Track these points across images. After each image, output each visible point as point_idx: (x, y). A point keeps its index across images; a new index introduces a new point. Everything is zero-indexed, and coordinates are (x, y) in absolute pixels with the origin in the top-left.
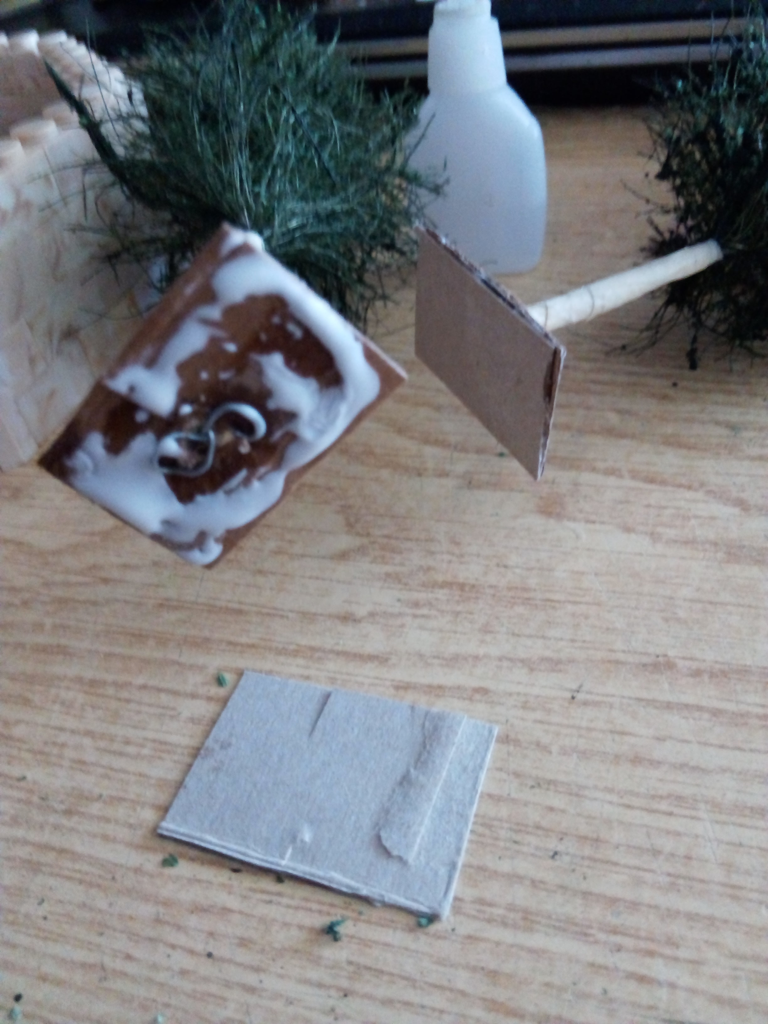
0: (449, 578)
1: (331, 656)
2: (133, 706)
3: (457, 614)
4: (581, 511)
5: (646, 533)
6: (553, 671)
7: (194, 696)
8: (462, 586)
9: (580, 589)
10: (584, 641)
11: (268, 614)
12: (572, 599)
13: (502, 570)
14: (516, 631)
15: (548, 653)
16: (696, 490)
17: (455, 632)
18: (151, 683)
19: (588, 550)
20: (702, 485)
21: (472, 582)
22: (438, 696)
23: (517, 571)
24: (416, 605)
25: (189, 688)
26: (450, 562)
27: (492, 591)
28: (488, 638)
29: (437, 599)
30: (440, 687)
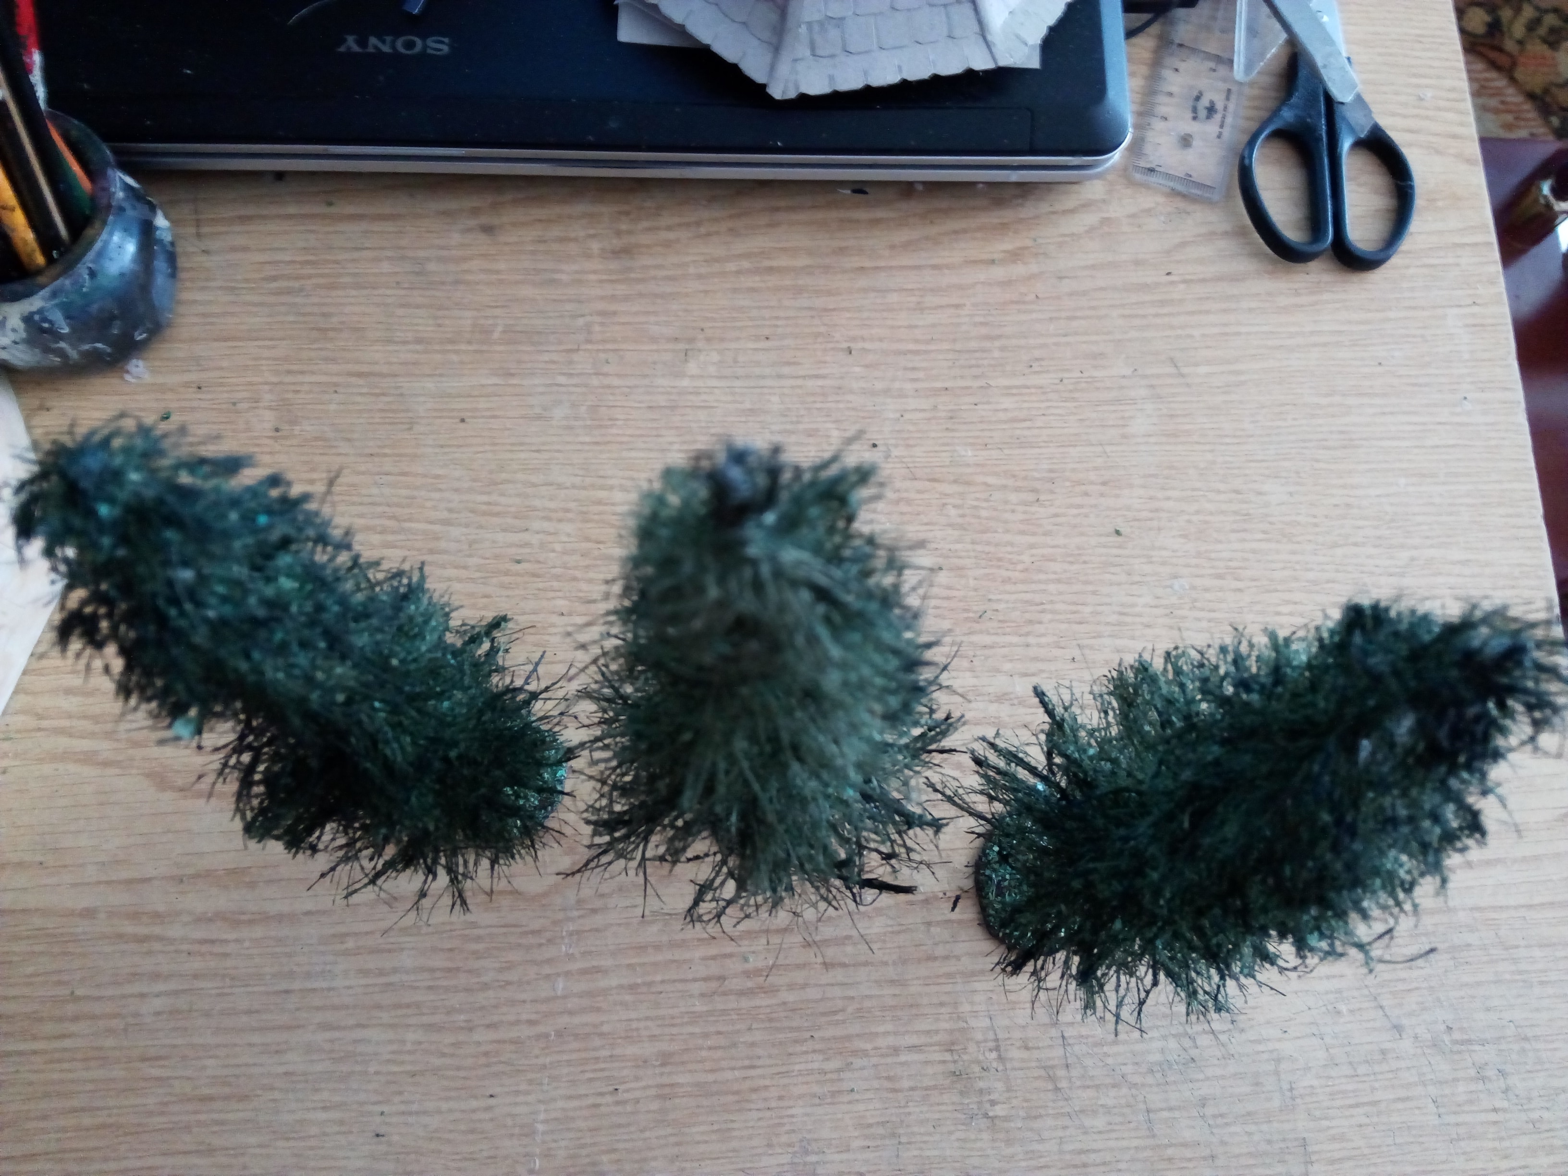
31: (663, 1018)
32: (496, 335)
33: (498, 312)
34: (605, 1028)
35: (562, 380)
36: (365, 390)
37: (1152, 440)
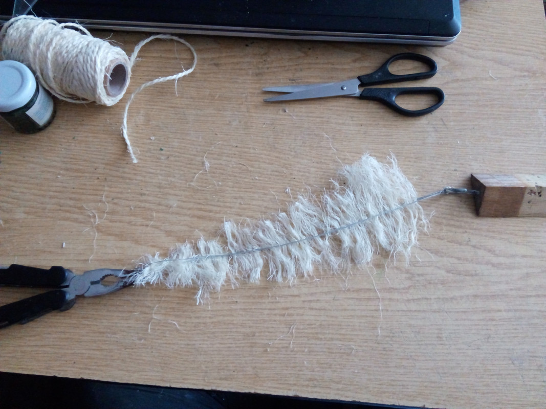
31: (254, 320)
32: (216, 98)
33: (217, 90)
34: (235, 322)
35: (236, 113)
36: (173, 112)
37: (434, 145)
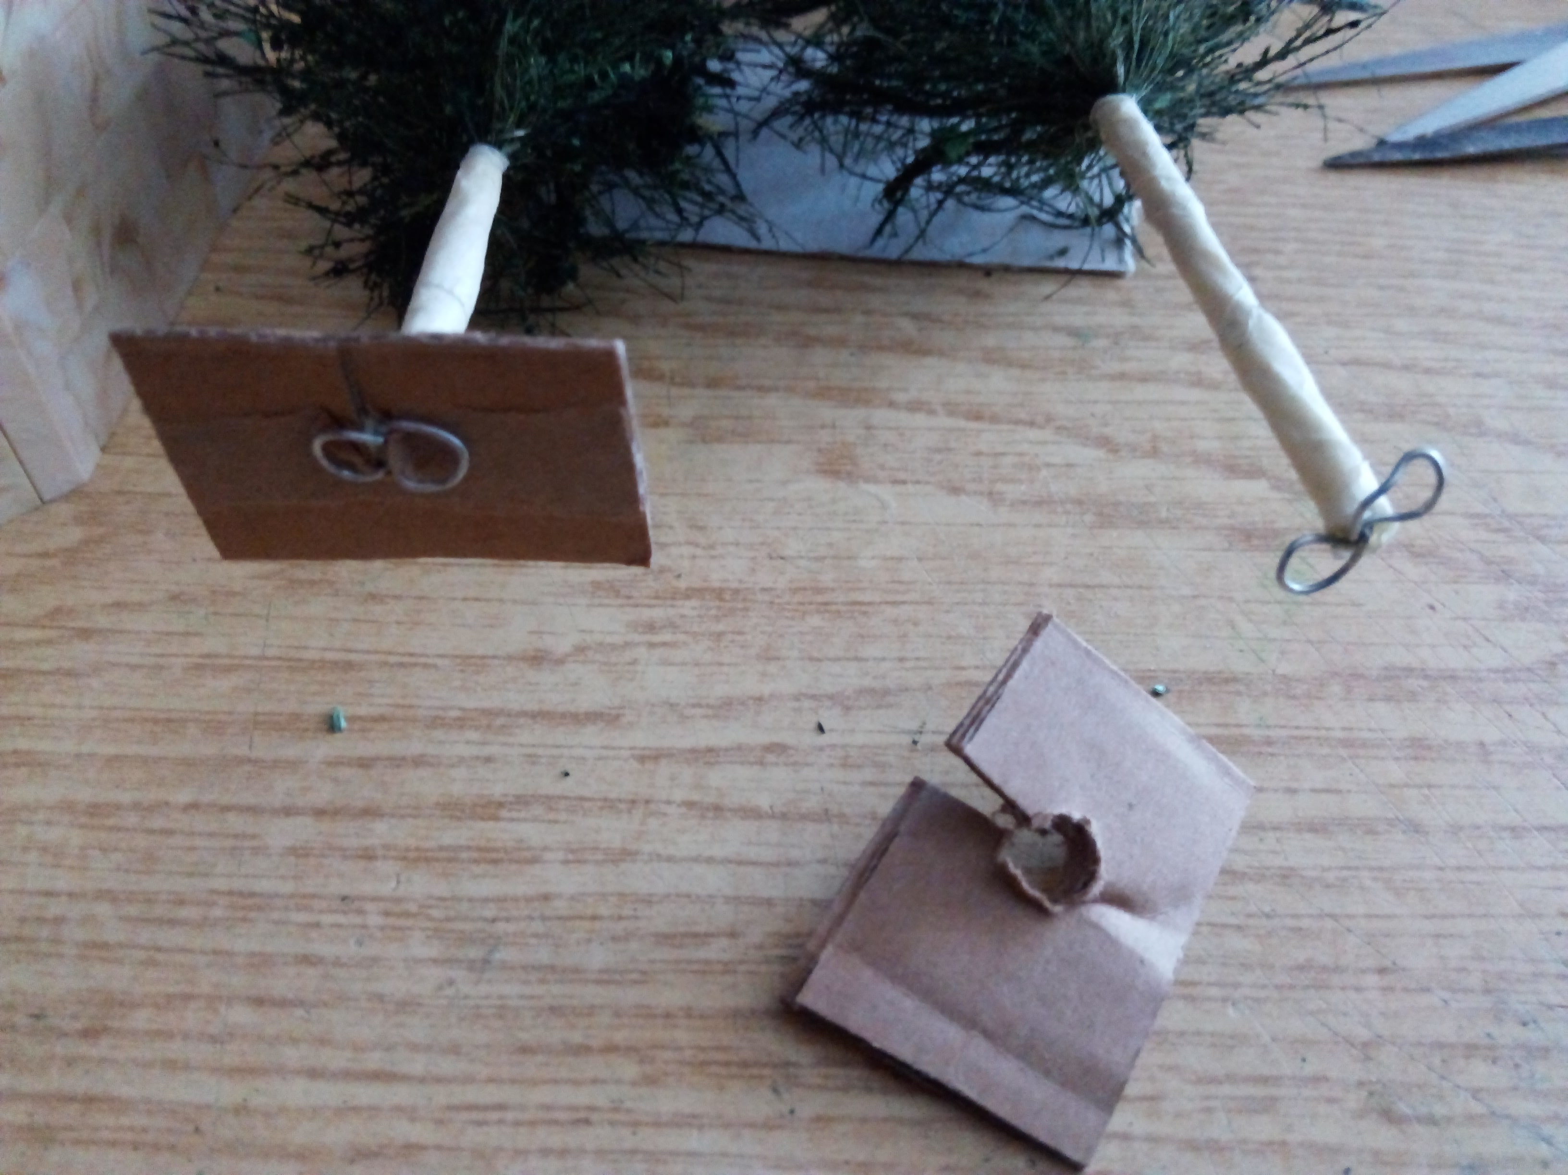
0: (697, 583)
1: (522, 721)
2: (177, 841)
3: (720, 635)
4: (882, 467)
5: (981, 494)
6: (879, 707)
7: (288, 811)
8: (719, 594)
9: (900, 582)
10: (918, 659)
11: (402, 665)
12: (890, 598)
13: (779, 563)
14: (815, 654)
15: (867, 682)
16: (1041, 427)
17: (721, 664)
18: (207, 798)
19: (903, 523)
20: (1049, 419)
21: (734, 585)
22: (708, 764)
23: (802, 563)
24: (651, 627)
25: (278, 799)
26: (694, 557)
27: (767, 597)
28: (772, 668)
29: (683, 616)
30: (710, 750)
